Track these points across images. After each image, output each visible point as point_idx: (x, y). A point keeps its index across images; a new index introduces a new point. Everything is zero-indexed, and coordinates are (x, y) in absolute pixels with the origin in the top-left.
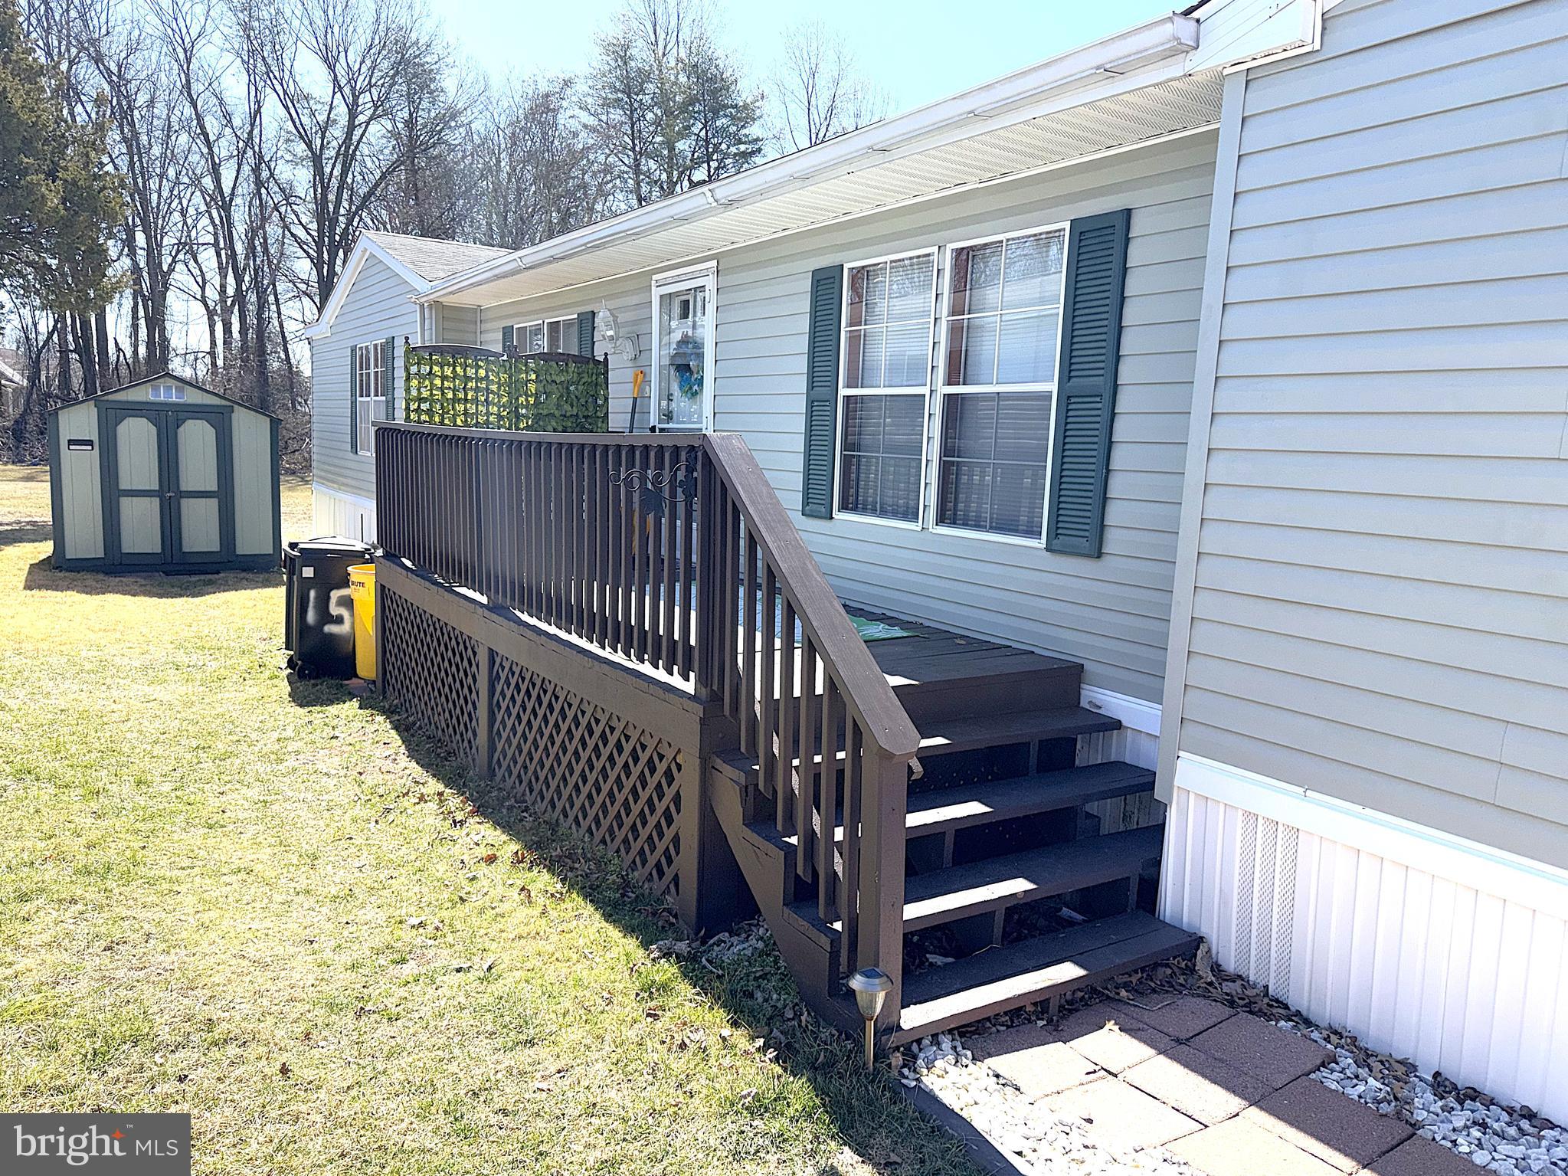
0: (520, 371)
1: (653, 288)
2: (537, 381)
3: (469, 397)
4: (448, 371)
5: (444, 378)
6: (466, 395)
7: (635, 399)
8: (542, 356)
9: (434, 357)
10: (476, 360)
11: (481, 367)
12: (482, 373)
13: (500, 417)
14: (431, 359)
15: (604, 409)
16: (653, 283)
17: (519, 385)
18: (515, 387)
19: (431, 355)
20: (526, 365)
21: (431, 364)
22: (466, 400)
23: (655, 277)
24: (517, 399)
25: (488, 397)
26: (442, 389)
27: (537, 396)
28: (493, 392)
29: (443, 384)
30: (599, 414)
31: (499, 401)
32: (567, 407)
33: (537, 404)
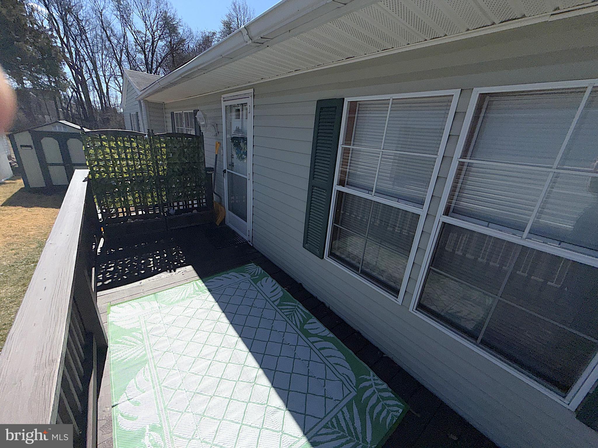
0: (157, 143)
1: (222, 102)
2: (167, 147)
3: (129, 157)
4: (113, 144)
5: (111, 148)
6: (126, 156)
7: (216, 155)
8: (168, 135)
9: (102, 137)
10: (130, 138)
11: (133, 141)
12: (134, 145)
13: (148, 166)
14: (101, 138)
15: (203, 158)
16: (222, 99)
17: (156, 150)
18: (155, 151)
19: (100, 136)
20: (160, 140)
21: (102, 140)
22: (127, 159)
23: (223, 96)
24: (156, 157)
25: (140, 156)
26: (111, 154)
27: (167, 154)
28: (142, 154)
29: (111, 151)
30: (200, 161)
31: (146, 158)
32: (184, 159)
33: (167, 159)
